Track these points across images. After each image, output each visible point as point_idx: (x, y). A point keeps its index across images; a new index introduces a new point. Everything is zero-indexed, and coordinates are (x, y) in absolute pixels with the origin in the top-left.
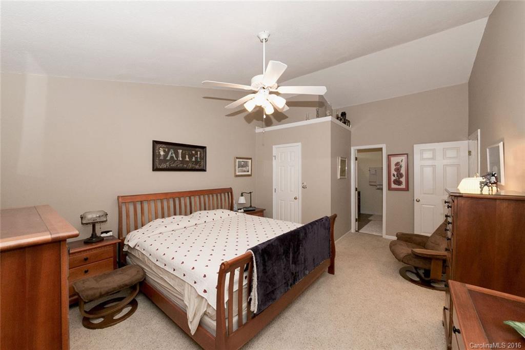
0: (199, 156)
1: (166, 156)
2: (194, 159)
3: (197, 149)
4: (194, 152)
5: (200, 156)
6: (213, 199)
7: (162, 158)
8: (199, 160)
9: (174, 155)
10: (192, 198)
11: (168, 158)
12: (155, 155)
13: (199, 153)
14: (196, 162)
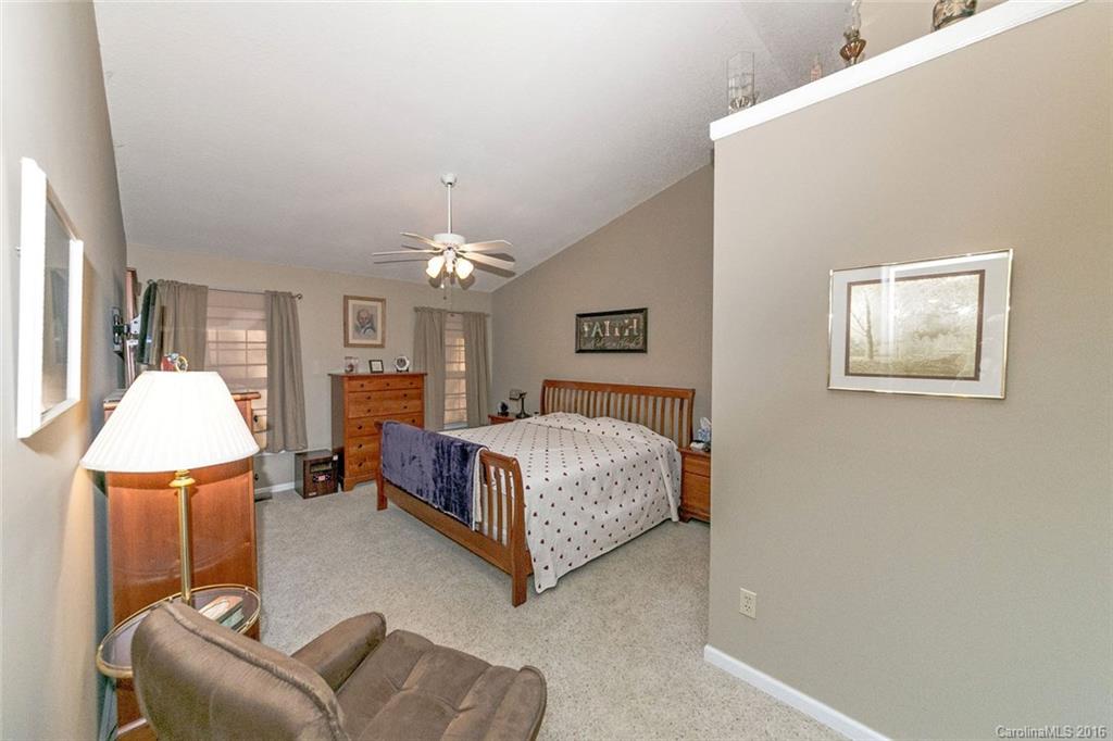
0: (635, 327)
1: (590, 332)
2: (627, 333)
3: (632, 315)
4: (626, 321)
5: (638, 328)
6: (646, 406)
7: (586, 335)
8: (636, 333)
9: (599, 330)
10: (613, 395)
11: (593, 335)
12: (579, 333)
13: (635, 321)
14: (632, 338)
